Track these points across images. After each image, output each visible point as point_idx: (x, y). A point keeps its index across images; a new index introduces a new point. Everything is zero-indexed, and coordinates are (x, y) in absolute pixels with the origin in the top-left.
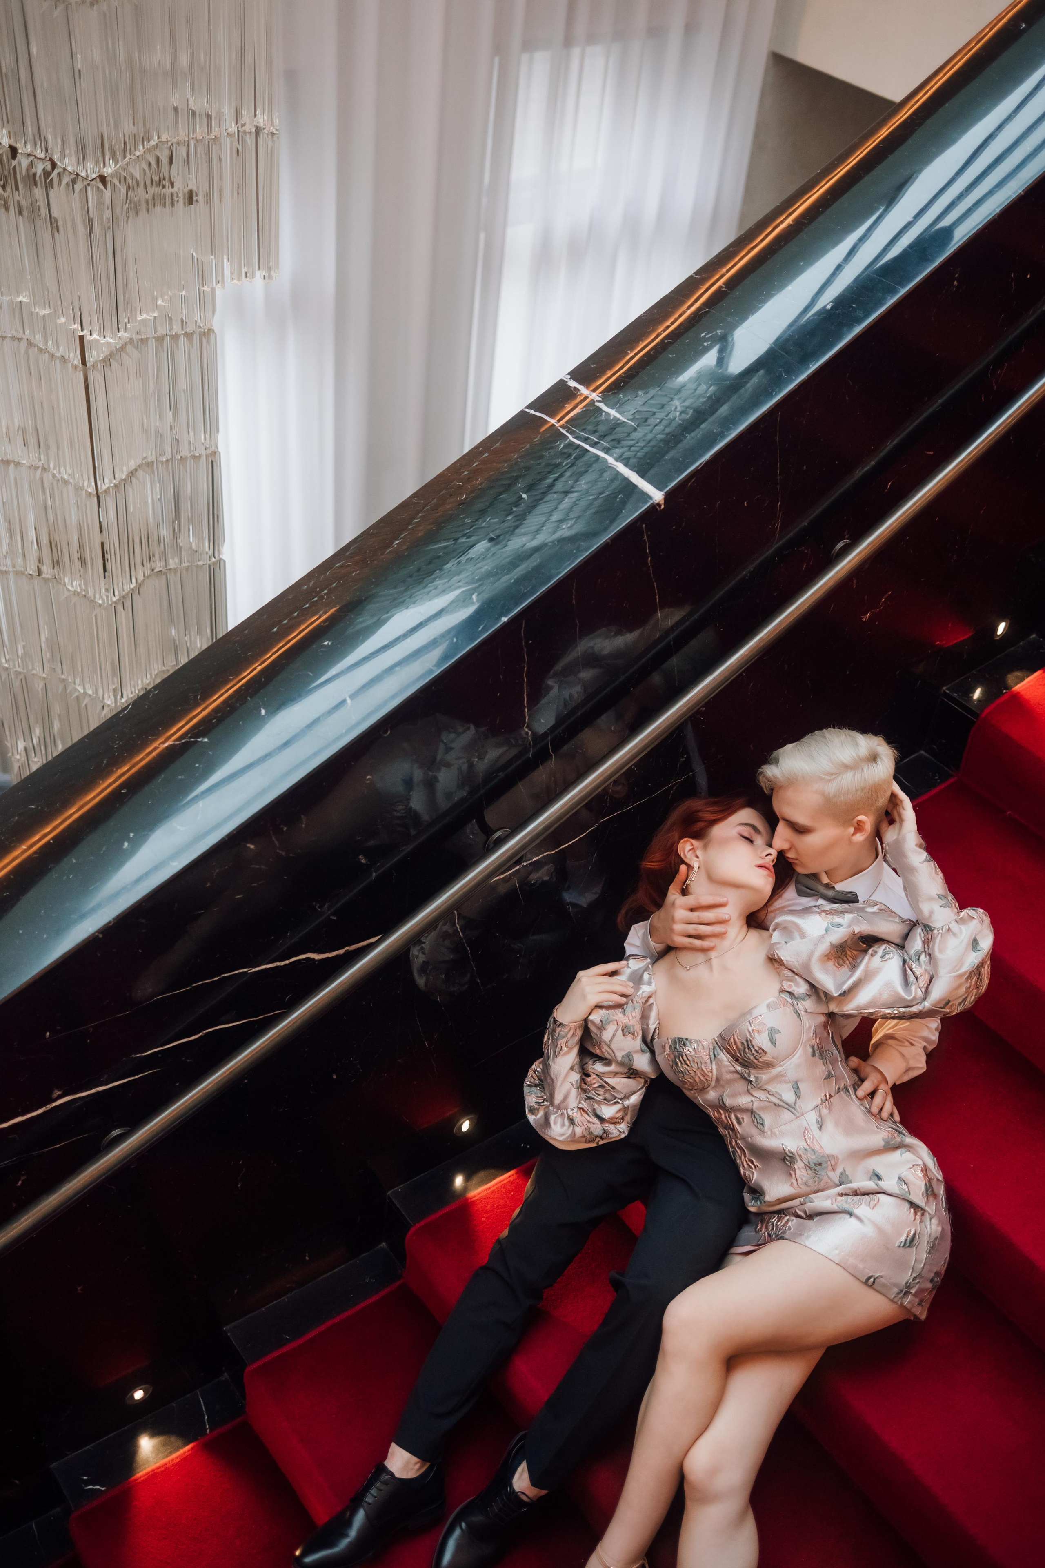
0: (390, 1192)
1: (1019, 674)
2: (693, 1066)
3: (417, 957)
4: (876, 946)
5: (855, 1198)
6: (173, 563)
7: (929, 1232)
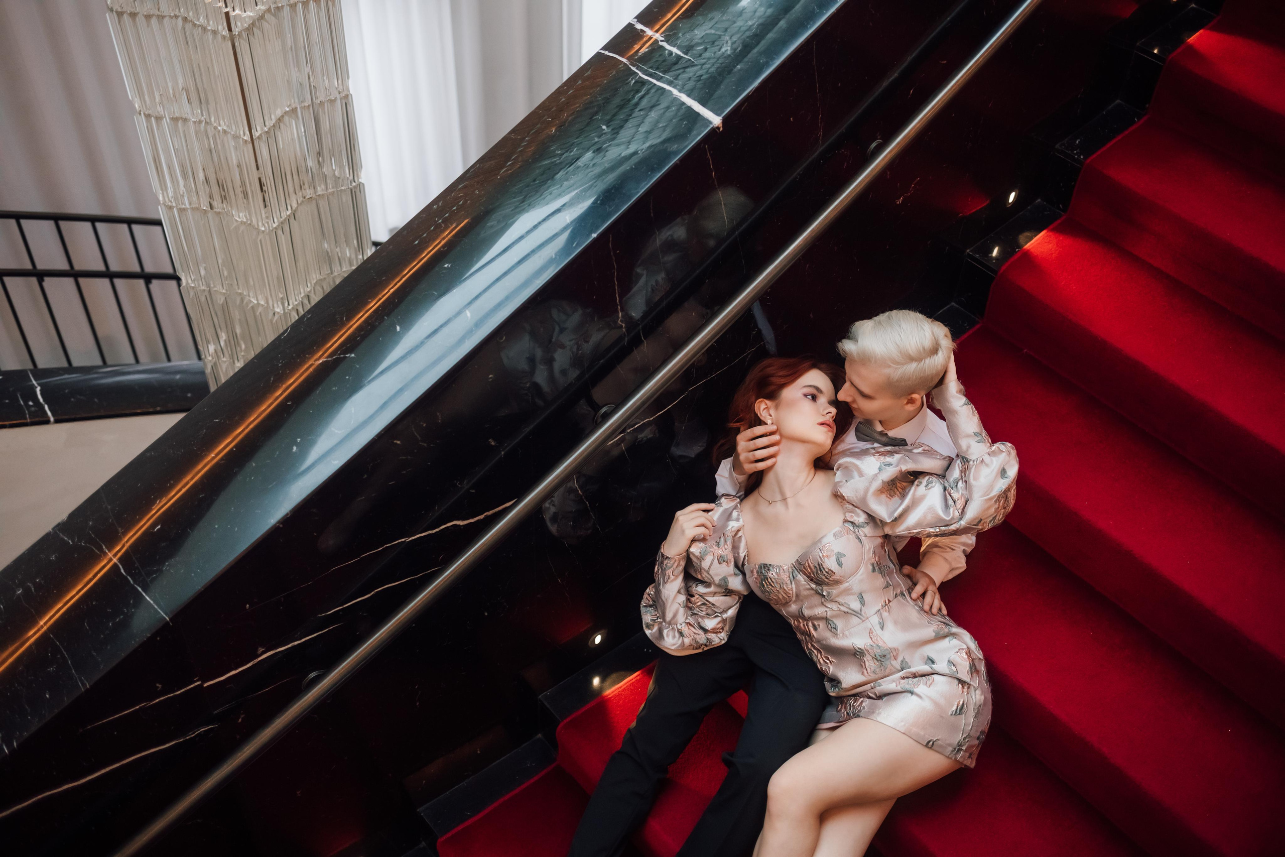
0: (540, 696)
1: (1028, 234)
2: (777, 586)
3: (549, 508)
4: (921, 478)
5: (914, 680)
6: (320, 190)
7: (974, 701)
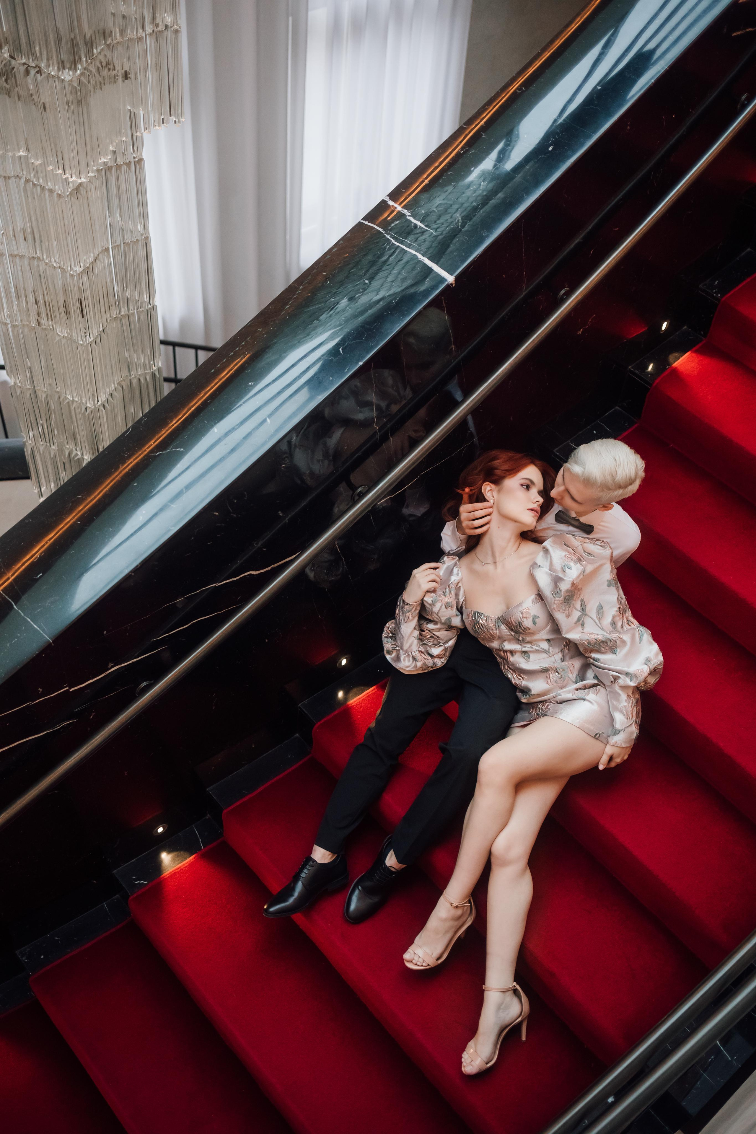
0: (300, 704)
1: (676, 354)
2: (486, 628)
